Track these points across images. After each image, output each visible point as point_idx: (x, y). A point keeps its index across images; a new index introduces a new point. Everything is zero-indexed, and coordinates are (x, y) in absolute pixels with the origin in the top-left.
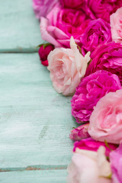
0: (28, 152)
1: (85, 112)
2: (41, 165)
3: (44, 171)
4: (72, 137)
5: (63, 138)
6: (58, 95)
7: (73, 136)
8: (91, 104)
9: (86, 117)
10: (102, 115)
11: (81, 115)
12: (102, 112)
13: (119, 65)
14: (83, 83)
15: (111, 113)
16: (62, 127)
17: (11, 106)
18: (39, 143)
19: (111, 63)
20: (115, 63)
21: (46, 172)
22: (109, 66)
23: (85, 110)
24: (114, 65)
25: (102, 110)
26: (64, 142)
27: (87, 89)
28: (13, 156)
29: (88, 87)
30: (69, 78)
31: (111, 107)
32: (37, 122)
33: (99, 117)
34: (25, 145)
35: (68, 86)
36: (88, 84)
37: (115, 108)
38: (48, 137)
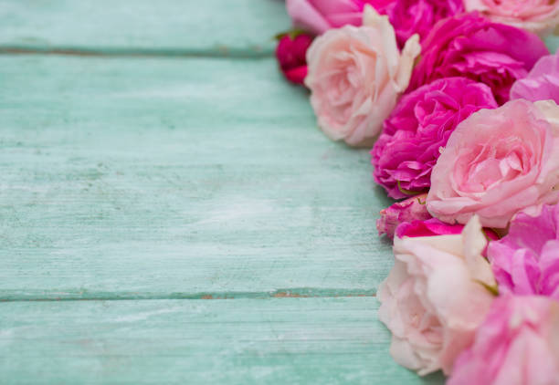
0: (275, 262)
1: (414, 165)
2: (312, 289)
3: (319, 299)
4: (384, 226)
5: (358, 235)
6: (333, 146)
7: (387, 223)
8: (430, 144)
9: (417, 178)
10: (462, 166)
11: (405, 174)
12: (461, 158)
13: (489, 64)
14: (403, 105)
15: (484, 158)
16: (352, 211)
17: (219, 167)
18: (300, 244)
19: (471, 62)
20: (482, 62)
21: (324, 301)
22: (467, 68)
23: (414, 162)
24: (478, 66)
25: (463, 152)
26: (361, 242)
27: (417, 117)
28: (239, 269)
29: (418, 111)
30: (365, 98)
31: (485, 145)
32: (289, 200)
33: (454, 170)
34: (264, 247)
35: (363, 118)
36: (419, 105)
37: (495, 145)
38: (320, 231)
